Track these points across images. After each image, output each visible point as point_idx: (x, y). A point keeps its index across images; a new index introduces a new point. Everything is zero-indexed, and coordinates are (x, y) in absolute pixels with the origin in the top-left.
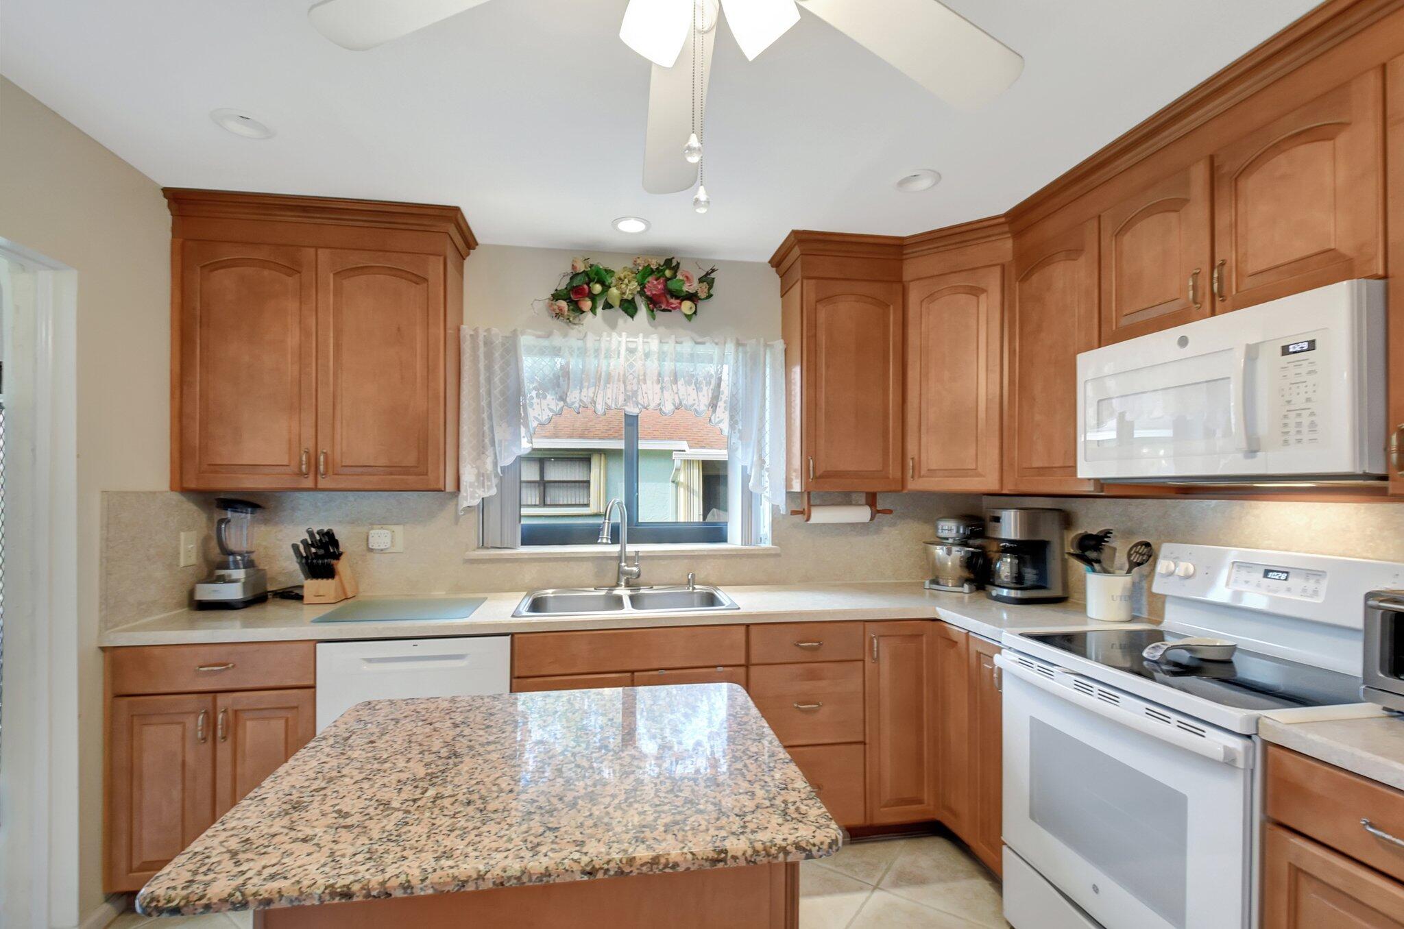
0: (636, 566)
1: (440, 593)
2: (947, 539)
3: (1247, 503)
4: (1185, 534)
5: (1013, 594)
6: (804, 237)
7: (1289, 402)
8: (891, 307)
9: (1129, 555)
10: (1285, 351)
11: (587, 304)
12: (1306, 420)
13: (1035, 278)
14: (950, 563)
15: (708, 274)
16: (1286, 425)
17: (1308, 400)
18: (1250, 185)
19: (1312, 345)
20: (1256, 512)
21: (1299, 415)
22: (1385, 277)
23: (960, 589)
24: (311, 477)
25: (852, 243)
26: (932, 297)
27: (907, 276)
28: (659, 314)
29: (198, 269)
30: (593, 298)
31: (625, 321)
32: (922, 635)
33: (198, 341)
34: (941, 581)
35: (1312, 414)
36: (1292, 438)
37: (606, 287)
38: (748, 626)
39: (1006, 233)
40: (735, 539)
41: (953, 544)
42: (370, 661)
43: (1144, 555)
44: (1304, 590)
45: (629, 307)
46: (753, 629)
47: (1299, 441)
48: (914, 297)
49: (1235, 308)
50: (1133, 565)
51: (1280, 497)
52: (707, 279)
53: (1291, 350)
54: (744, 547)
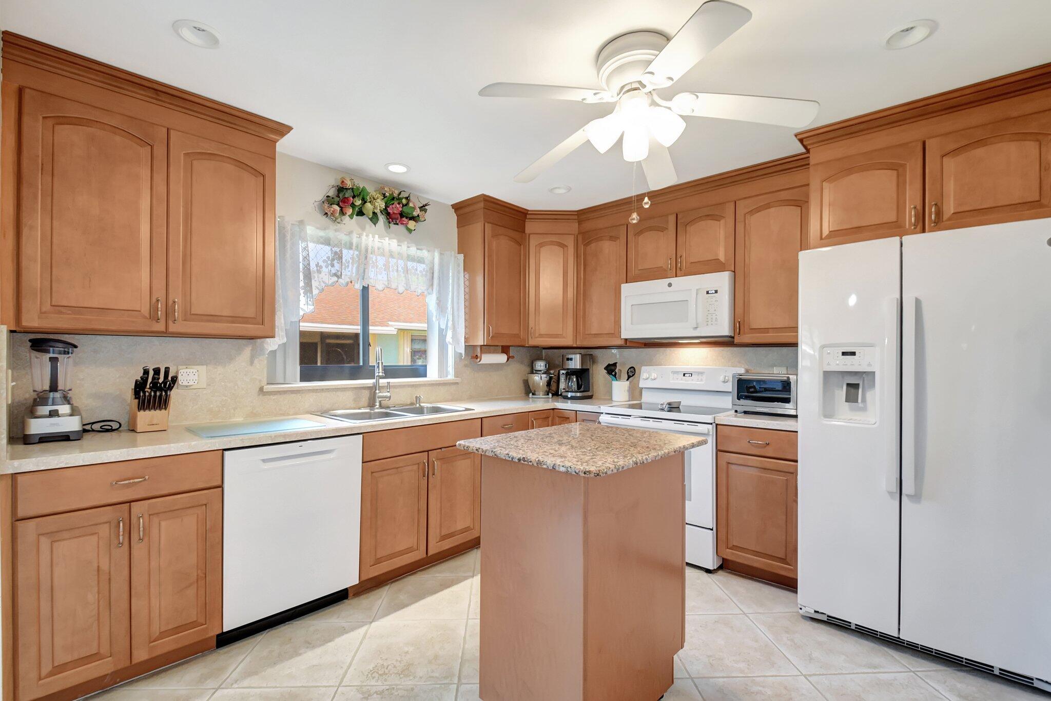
0: (388, 392)
1: (239, 419)
2: (540, 371)
3: (672, 349)
4: (650, 363)
5: (578, 394)
6: (487, 198)
7: (709, 311)
8: (522, 246)
9: (628, 373)
10: (708, 293)
11: (349, 211)
12: (714, 317)
13: (593, 245)
14: (541, 384)
15: (424, 206)
16: (707, 319)
17: (715, 310)
18: (691, 229)
19: (716, 292)
20: (676, 352)
21: (712, 315)
22: (734, 272)
23: (547, 396)
24: (163, 321)
25: (507, 207)
26: (541, 245)
27: (527, 231)
28: (392, 225)
29: (41, 118)
30: (353, 206)
31: (371, 227)
32: (549, 417)
33: (40, 187)
34: (537, 393)
35: (716, 315)
36: (710, 323)
37: (364, 202)
38: (481, 418)
39: (575, 219)
40: (433, 374)
41: (543, 373)
42: (264, 461)
43: (632, 373)
44: (698, 379)
45: (374, 218)
46: (483, 419)
47: (712, 324)
48: (533, 242)
49: (685, 275)
50: (629, 377)
51: (685, 346)
52: (423, 208)
53: (709, 292)
54: (440, 379)
